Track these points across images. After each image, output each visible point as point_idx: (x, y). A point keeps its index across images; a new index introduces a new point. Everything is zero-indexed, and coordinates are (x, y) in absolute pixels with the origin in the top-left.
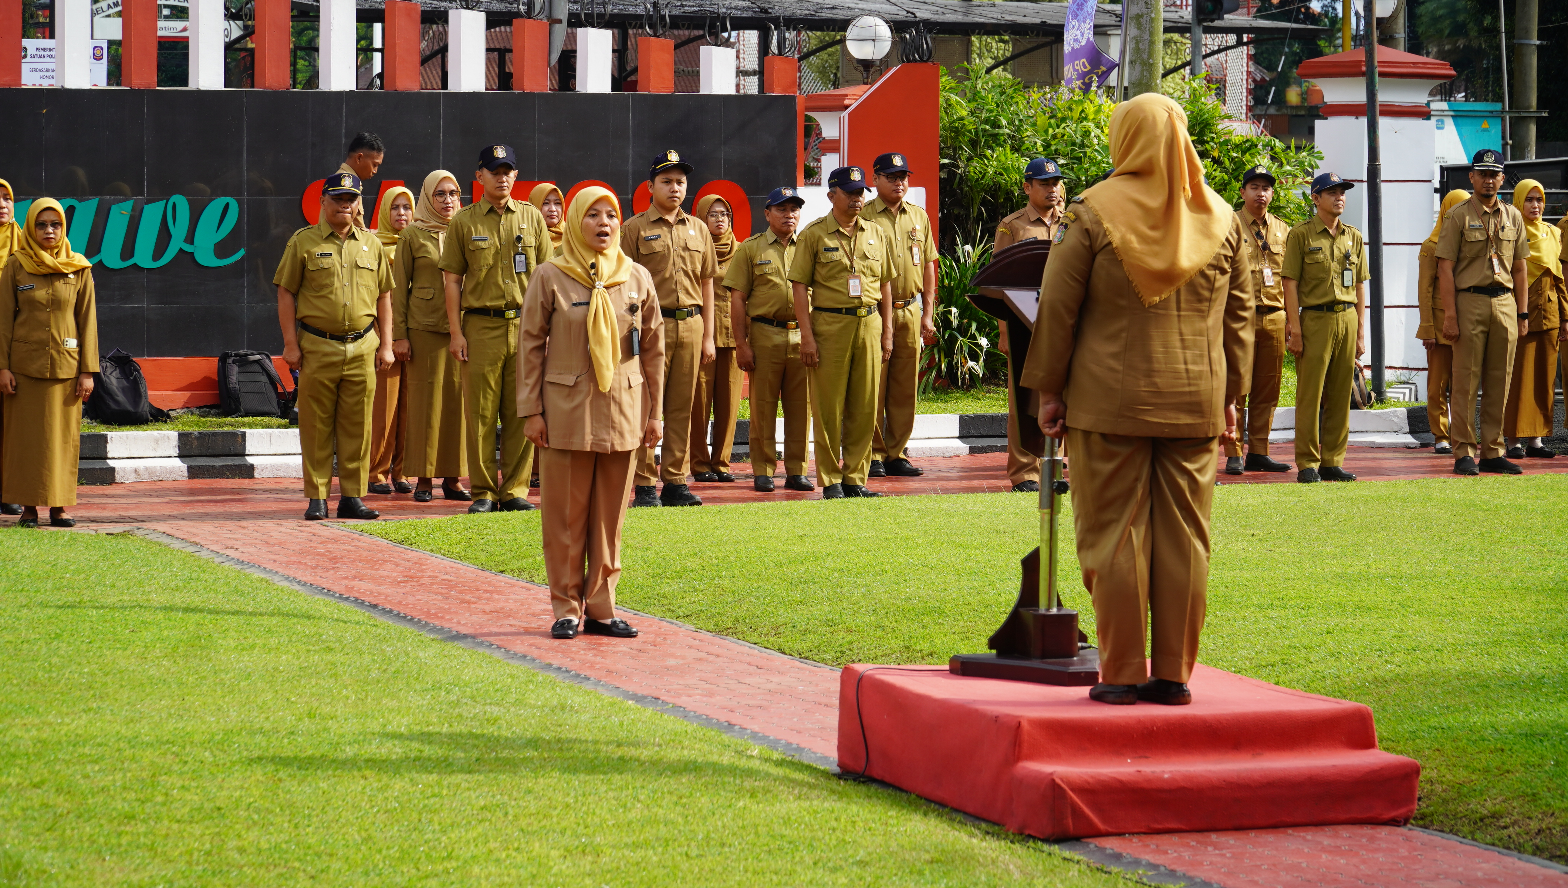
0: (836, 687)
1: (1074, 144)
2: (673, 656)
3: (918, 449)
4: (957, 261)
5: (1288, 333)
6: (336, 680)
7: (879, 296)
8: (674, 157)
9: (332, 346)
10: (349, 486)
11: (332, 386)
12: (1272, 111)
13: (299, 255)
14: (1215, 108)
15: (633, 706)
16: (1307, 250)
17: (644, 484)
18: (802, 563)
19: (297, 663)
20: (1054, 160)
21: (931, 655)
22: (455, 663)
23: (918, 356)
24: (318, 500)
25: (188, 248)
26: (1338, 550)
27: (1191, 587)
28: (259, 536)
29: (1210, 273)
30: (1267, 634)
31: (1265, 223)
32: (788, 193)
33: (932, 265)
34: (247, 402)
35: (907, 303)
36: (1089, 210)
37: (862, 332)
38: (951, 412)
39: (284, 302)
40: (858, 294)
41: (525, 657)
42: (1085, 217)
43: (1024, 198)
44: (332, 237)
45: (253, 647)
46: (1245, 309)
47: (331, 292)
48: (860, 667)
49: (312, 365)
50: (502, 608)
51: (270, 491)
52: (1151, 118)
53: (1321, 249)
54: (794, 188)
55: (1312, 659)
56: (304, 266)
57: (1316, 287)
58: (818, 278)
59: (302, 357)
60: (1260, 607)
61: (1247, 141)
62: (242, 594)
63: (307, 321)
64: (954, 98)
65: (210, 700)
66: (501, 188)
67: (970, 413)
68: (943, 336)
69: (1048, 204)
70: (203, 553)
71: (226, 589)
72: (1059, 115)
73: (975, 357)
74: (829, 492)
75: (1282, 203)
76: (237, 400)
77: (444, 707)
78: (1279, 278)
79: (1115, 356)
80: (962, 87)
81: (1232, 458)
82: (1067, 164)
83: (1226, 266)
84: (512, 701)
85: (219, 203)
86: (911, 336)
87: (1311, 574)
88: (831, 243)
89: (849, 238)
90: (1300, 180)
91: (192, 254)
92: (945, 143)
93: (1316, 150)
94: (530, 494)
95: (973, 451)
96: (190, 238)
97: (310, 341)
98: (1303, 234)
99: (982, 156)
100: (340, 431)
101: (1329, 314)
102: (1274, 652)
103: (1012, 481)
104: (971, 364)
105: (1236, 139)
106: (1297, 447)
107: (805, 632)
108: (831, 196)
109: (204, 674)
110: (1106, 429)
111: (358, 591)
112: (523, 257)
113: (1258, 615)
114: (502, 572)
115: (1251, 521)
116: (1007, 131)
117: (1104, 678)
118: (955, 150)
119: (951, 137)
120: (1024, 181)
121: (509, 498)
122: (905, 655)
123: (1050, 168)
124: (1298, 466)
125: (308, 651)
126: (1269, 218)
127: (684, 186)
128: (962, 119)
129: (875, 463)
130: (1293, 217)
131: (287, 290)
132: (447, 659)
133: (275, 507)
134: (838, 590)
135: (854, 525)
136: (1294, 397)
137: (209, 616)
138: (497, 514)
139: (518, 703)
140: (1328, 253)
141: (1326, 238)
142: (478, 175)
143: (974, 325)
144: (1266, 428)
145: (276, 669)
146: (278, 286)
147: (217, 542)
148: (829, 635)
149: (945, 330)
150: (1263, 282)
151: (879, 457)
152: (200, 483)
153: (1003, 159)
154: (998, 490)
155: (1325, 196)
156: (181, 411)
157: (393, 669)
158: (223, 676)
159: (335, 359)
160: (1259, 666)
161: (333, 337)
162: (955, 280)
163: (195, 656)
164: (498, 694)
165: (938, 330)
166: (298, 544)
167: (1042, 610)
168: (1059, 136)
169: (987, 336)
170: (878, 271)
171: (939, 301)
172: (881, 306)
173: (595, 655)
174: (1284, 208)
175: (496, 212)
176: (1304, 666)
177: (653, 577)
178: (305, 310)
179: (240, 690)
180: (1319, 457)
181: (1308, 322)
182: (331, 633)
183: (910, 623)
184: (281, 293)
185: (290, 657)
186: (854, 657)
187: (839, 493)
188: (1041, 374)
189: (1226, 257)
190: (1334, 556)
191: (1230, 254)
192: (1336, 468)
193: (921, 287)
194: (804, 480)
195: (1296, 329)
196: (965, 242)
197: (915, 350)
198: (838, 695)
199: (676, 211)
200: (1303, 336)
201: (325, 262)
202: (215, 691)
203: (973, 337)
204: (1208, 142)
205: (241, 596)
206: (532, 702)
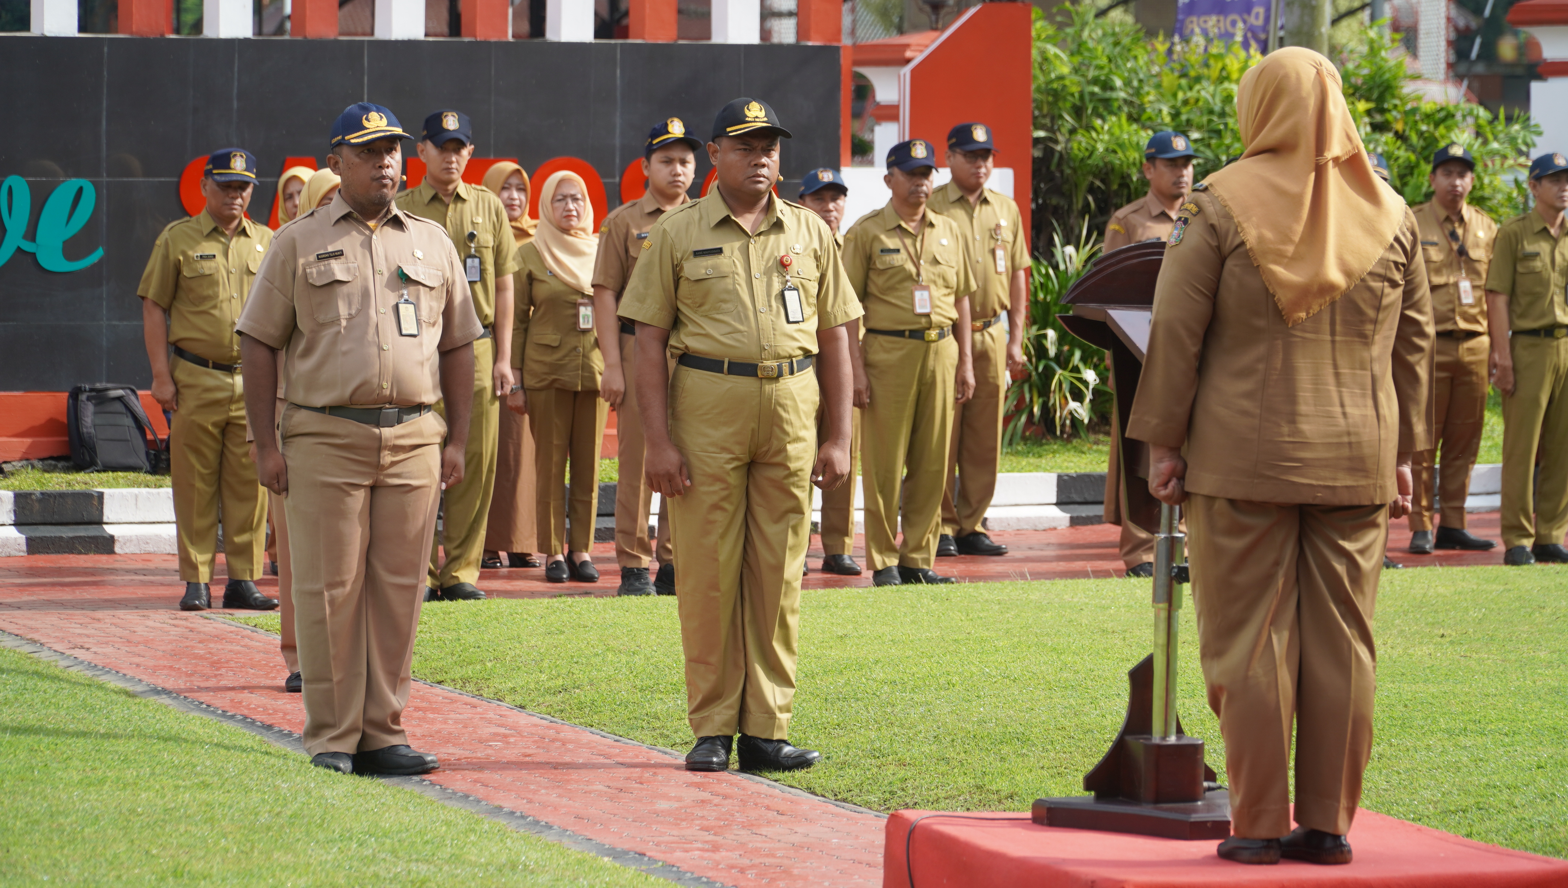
0: (880, 839)
1: (1211, 112)
2: (665, 797)
3: (1001, 520)
4: (1056, 267)
5: (1492, 365)
6: (212, 826)
7: (954, 315)
8: (677, 129)
9: (217, 378)
10: (238, 564)
11: (215, 431)
12: (1480, 68)
13: (172, 257)
14: (1399, 65)
15: (609, 865)
16: (1520, 255)
17: (632, 564)
18: (841, 673)
19: (160, 803)
20: (1185, 134)
21: (1011, 797)
22: (372, 805)
23: (1002, 395)
24: (198, 584)
25: (28, 246)
26: (1555, 656)
27: (1352, 708)
28: (118, 631)
29: (1376, 285)
30: (1459, 769)
31: (1461, 220)
32: (827, 176)
33: (1022, 274)
34: (104, 452)
35: (987, 325)
36: (1215, 199)
37: (931, 362)
38: (1045, 470)
39: (153, 319)
40: (926, 310)
41: (467, 797)
42: (1210, 209)
43: (1145, 183)
44: (215, 233)
45: (102, 782)
46: (1423, 335)
47: (215, 307)
48: (911, 815)
49: (189, 402)
50: (439, 732)
51: (136, 572)
52: (1293, 76)
53: (1537, 255)
54: (836, 169)
55: (1516, 802)
56: (178, 272)
57: (1531, 304)
58: (873, 289)
59: (177, 392)
60: (1450, 732)
61: (1442, 109)
62: (92, 710)
63: (183, 345)
64: (1052, 50)
65: (43, 852)
66: (449, 170)
67: (1072, 472)
68: (1036, 368)
69: (1175, 191)
70: (43, 654)
71: (71, 703)
72: (1192, 73)
73: (1078, 396)
74: (881, 577)
75: (1487, 192)
76: (92, 450)
77: (355, 864)
78: (1479, 293)
79: (1249, 395)
80: (1062, 35)
81: (1419, 533)
82: (1202, 140)
83: (1398, 277)
84: (446, 856)
85: (70, 186)
86: (992, 369)
87: (1519, 688)
88: (891, 243)
89: (914, 237)
90: (1510, 162)
91: (34, 254)
92: (1040, 109)
93: (1533, 122)
94: (481, 578)
95: (1075, 522)
96: (31, 234)
97: (186, 370)
98: (1516, 234)
99: (1089, 128)
100: (226, 493)
101: (1547, 340)
102: (1467, 793)
103: (1126, 563)
104: (1073, 405)
105: (1427, 107)
106: (1503, 518)
107: (842, 766)
108: (888, 180)
109: (37, 817)
110: (1237, 493)
111: (248, 707)
112: (477, 261)
113: (1446, 743)
114: (440, 683)
115: (1441, 616)
116: (1122, 95)
117: (1236, 829)
118: (1053, 119)
119: (1049, 103)
120: (1144, 161)
121: (453, 582)
122: (976, 797)
123: (1180, 144)
124: (1506, 543)
125: (177, 787)
126: (1467, 211)
127: (691, 167)
128: (1061, 78)
129: (944, 538)
130: (1502, 210)
131: (156, 304)
132: (361, 800)
133: (140, 592)
134: (889, 710)
135: (913, 622)
136: (1500, 450)
137: (46, 740)
138: (435, 604)
139: (455, 859)
140: (1548, 260)
141: (1546, 240)
142: (419, 150)
143: (1077, 354)
144: (1461, 493)
145: (132, 811)
146: (143, 298)
147: (61, 640)
148: (875, 770)
149: (1039, 359)
150: (1459, 298)
151: (949, 531)
152: (43, 560)
153: (1117, 131)
154: (1106, 574)
155: (1546, 184)
156: (18, 464)
157: (289, 813)
158: (61, 820)
159: (220, 395)
160: (1446, 812)
161: (217, 366)
162: (1052, 293)
163: (26, 793)
164: (428, 847)
165: (1030, 360)
166: (170, 642)
167: (1156, 738)
168: (1192, 101)
169: (1095, 367)
170: (953, 281)
171: (1032, 321)
172: (956, 329)
173: (560, 796)
174: (1489, 199)
175: (441, 201)
176: (1505, 812)
177: (641, 690)
178: (179, 332)
179: (83, 839)
180: (1532, 531)
181: (1519, 350)
182: (208, 763)
183: (983, 754)
184: (147, 306)
185: (152, 794)
186: (908, 800)
187: (894, 578)
188: (1154, 421)
189: (1396, 263)
190: (1549, 666)
191: (1403, 260)
192: (1555, 546)
193: (1007, 302)
194: (847, 562)
195: (1504, 359)
196: (1066, 242)
197: (997, 388)
198: (882, 850)
199: (681, 199)
200: (1515, 369)
201: (207, 267)
202: (51, 840)
203: (1076, 369)
204: (1389, 111)
205: (90, 712)
206: (473, 858)
